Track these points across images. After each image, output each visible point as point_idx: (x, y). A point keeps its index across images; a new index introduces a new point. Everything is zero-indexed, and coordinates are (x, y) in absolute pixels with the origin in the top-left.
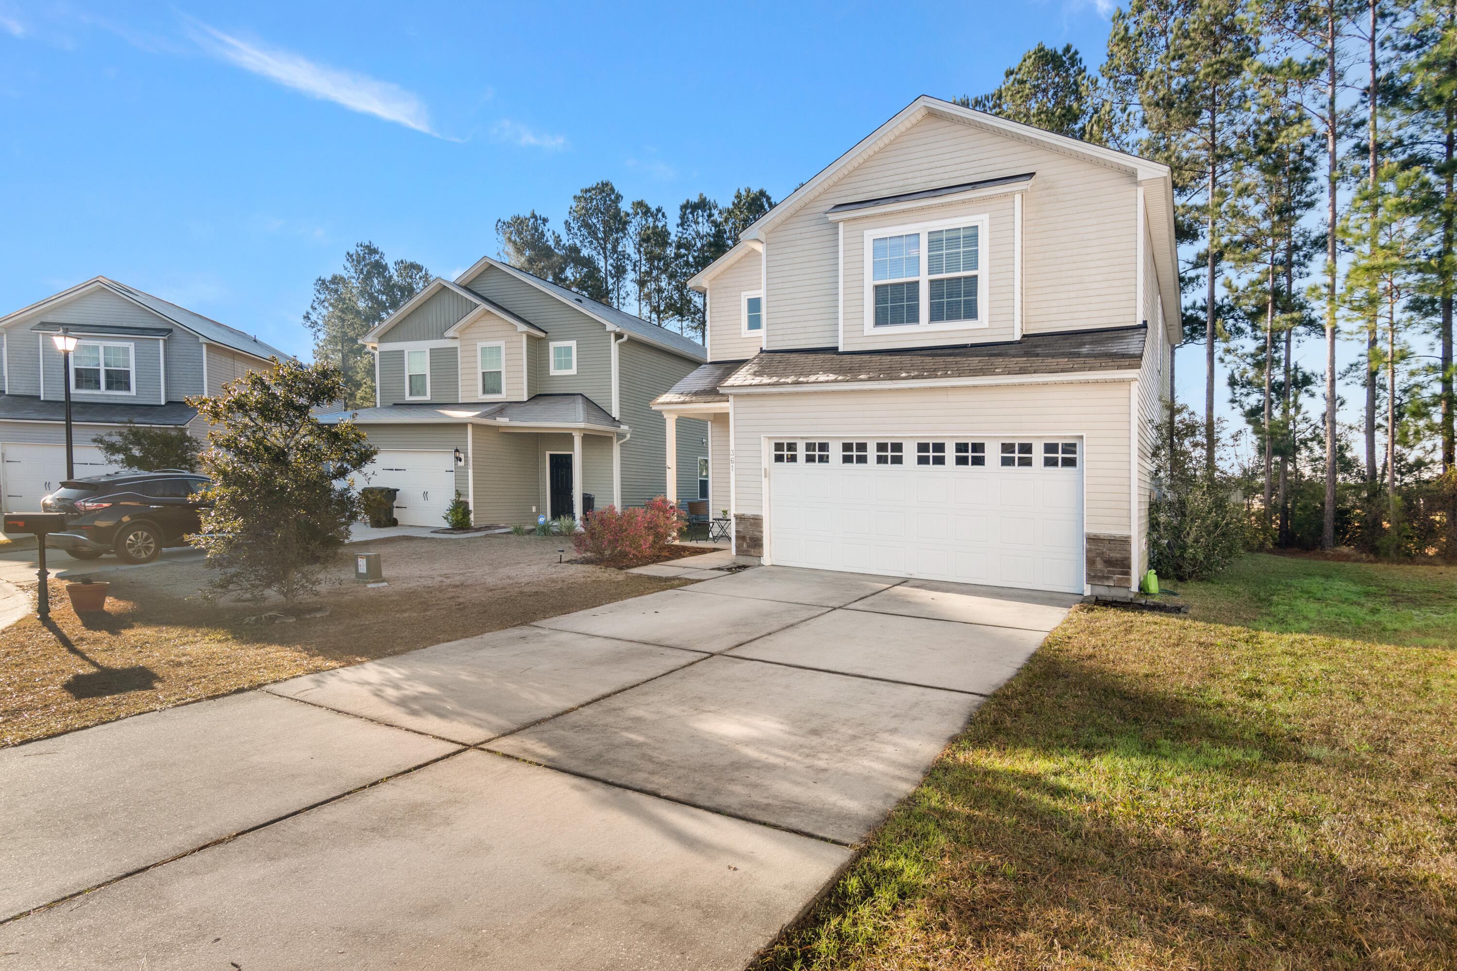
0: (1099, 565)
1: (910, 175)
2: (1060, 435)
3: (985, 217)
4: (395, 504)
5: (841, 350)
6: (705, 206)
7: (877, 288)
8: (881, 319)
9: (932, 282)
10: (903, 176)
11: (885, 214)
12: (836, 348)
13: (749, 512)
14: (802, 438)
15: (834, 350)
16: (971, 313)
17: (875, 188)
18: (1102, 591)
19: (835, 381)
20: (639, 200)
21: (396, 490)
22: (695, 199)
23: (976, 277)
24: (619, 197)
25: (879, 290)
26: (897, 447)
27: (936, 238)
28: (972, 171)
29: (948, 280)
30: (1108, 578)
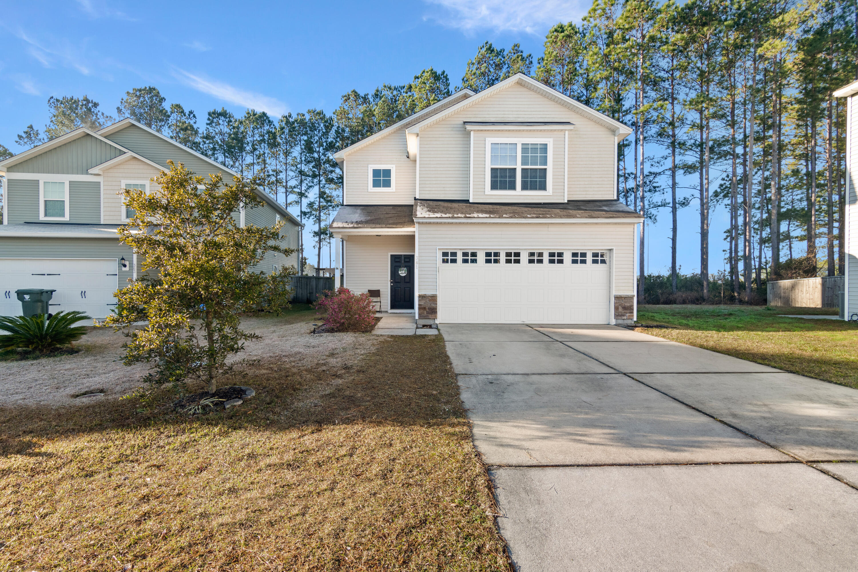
0: (620, 309)
1: (507, 113)
2: (599, 248)
3: (551, 140)
4: (50, 302)
5: (471, 201)
6: (226, 115)
7: (492, 169)
8: (494, 187)
9: (522, 169)
10: (503, 113)
11: (499, 131)
12: (468, 200)
13: (429, 293)
14: (460, 249)
15: (467, 201)
16: (543, 187)
17: (487, 116)
18: (620, 322)
19: (490, 217)
20: (178, 103)
21: (52, 292)
22: (219, 110)
23: (545, 169)
24: (162, 100)
25: (494, 171)
26: (517, 254)
27: (525, 148)
28: (539, 116)
29: (531, 169)
30: (624, 315)
